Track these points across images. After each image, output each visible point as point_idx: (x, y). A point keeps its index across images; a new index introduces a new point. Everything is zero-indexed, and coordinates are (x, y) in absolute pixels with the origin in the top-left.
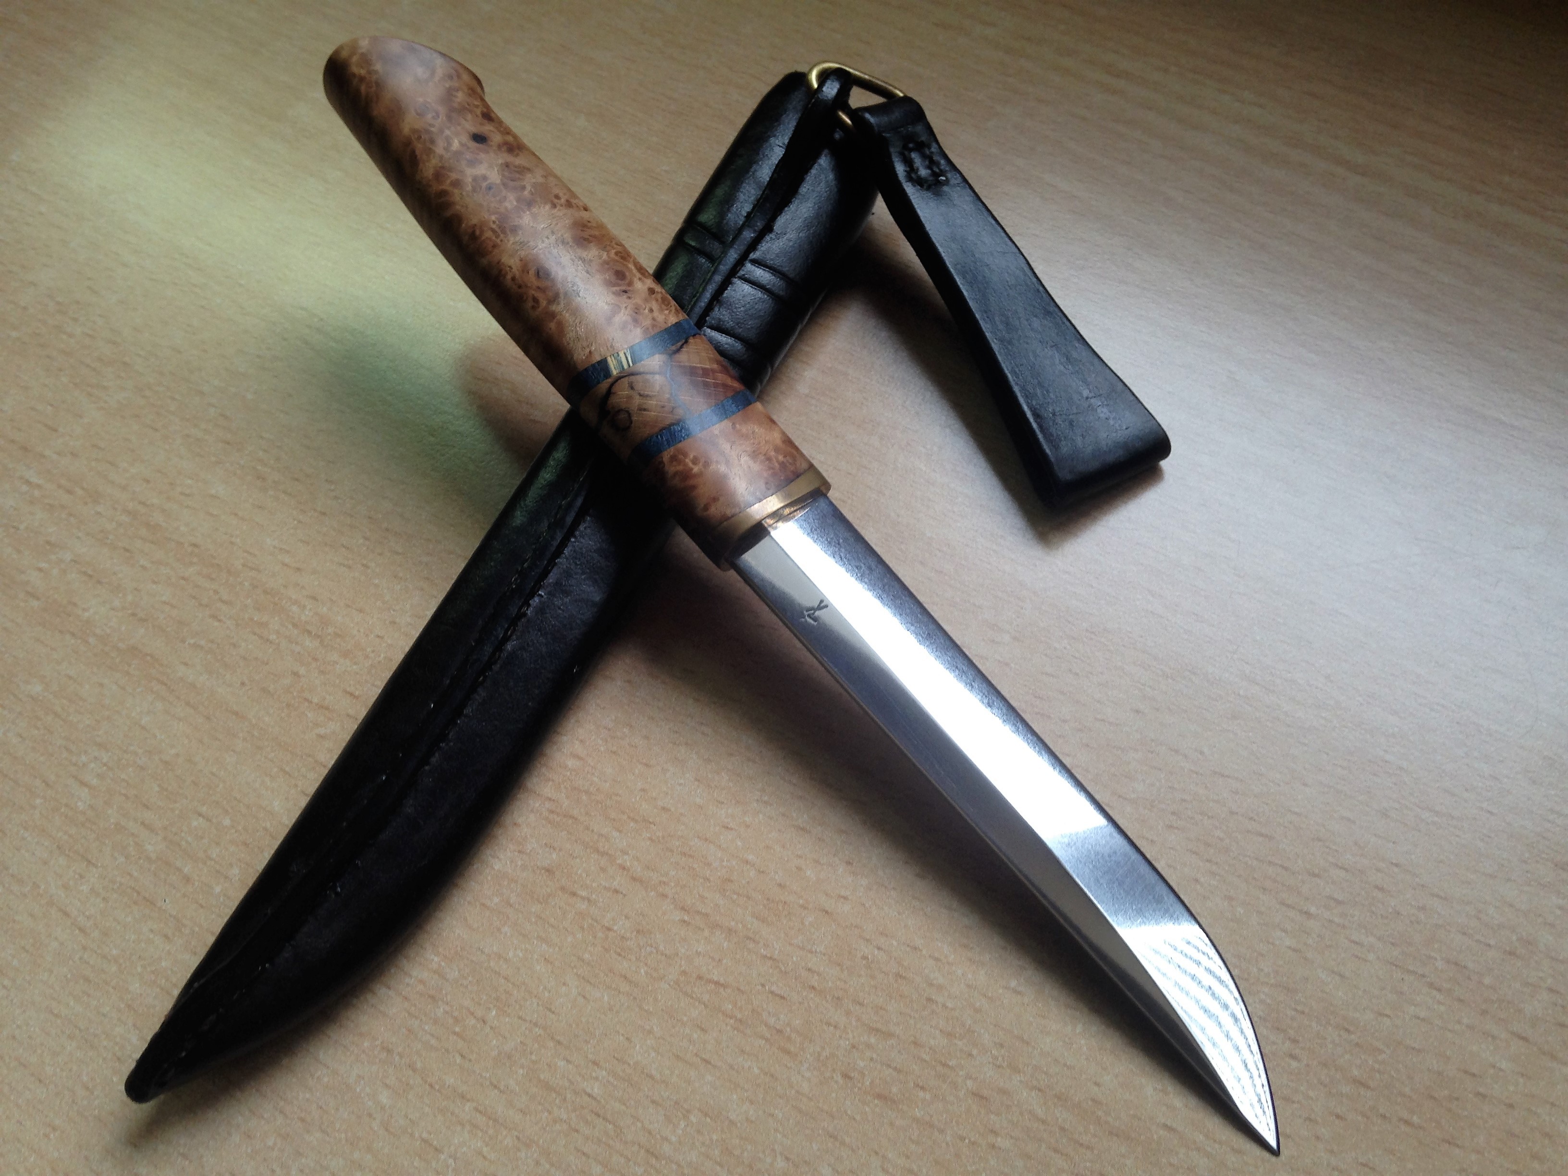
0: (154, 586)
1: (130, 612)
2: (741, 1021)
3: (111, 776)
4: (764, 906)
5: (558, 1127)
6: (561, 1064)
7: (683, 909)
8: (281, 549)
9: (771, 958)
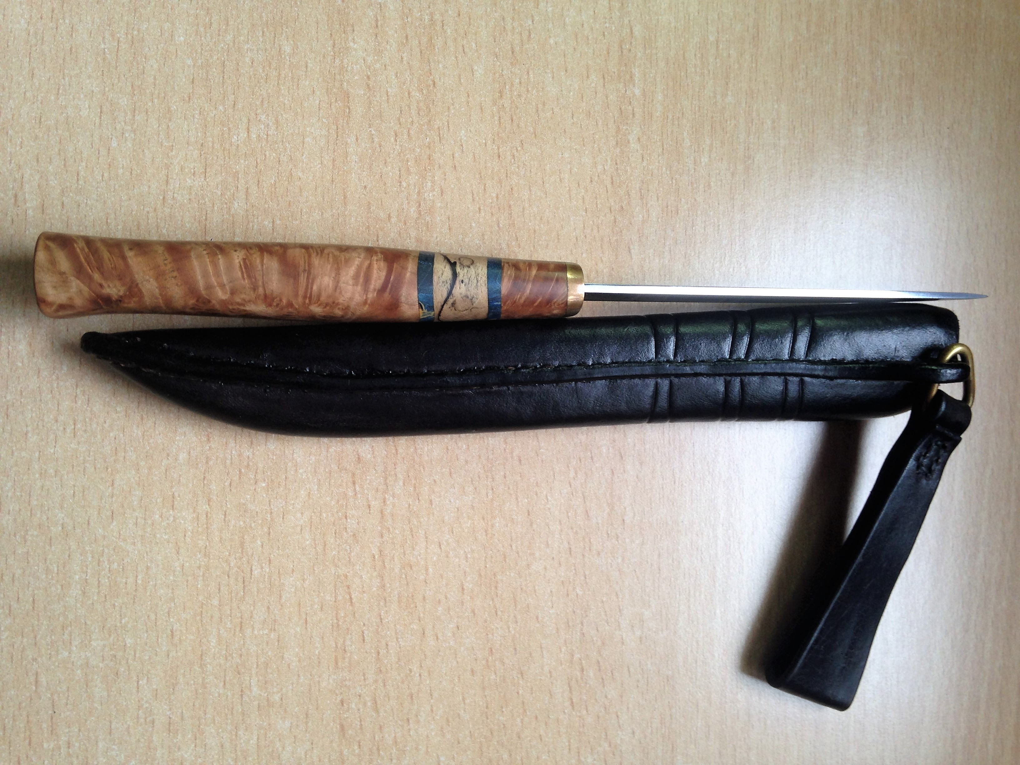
0: (394, 77)
1: (369, 73)
2: (338, 625)
3: (263, 145)
4: (408, 596)
5: (224, 565)
6: (259, 543)
7: (380, 551)
8: (462, 146)
9: (381, 619)
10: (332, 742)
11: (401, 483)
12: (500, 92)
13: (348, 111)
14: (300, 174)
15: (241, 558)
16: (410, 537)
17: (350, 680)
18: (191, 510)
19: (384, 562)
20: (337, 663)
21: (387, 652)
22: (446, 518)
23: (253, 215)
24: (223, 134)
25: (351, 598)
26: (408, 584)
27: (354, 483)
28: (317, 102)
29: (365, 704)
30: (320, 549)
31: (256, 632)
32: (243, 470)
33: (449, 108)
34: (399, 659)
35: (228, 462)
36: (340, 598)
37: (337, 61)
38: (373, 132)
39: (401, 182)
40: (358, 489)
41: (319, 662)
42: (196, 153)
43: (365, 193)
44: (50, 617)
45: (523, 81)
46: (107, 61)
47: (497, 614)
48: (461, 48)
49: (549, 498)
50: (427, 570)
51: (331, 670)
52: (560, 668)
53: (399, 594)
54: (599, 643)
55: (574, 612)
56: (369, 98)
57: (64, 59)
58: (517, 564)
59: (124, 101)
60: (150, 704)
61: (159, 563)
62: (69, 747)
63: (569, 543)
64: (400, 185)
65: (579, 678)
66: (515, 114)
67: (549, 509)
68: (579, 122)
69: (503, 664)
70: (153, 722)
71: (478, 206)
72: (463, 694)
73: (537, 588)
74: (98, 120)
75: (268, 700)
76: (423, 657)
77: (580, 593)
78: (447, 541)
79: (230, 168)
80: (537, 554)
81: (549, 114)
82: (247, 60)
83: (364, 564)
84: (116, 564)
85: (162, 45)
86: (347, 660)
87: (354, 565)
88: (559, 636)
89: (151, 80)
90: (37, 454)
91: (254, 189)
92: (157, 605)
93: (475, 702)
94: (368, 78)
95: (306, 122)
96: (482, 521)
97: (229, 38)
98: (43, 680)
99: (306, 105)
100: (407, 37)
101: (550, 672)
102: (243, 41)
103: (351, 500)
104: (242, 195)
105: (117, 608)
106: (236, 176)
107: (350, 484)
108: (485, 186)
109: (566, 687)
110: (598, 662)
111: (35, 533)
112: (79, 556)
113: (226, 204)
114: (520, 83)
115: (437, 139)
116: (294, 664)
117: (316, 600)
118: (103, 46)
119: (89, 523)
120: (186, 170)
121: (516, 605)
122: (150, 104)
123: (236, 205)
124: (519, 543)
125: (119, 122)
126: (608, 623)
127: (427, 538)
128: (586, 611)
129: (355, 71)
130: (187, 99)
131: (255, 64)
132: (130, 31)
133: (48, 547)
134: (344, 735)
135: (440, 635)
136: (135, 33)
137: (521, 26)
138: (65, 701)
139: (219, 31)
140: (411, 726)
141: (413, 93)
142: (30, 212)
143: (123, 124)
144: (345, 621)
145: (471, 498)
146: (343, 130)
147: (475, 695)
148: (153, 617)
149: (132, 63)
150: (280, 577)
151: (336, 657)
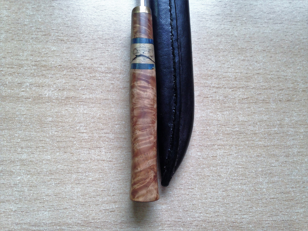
0: (59, 80)
2: (255, 102)
3: (88, 128)
4: (246, 79)
5: (235, 140)
6: (228, 129)
8: (83, 56)
9: (253, 88)
10: (292, 104)
11: (207, 81)
12: (61, 41)
13: (73, 98)
14: (98, 115)
15: (233, 134)
16: (226, 78)
17: (273, 98)
18: (217, 151)
19: (234, 87)
20: (267, 103)
21: (264, 86)
22: (219, 65)
23: (114, 131)
24: (85, 142)
25: (246, 98)
26: (242, 79)
27: (207, 97)
28: (70, 108)
29: (281, 93)
30: (230, 109)
31: (257, 129)
32: (203, 134)
33: (69, 60)
34: (266, 82)
35: (201, 139)
36: (246, 102)
37: (54, 101)
38: (80, 89)
39: (99, 79)
40: (209, 96)
41: (267, 108)
42: (93, 151)
43: (104, 92)
44: (253, 195)
45: (56, 32)
46: (59, 183)
47: (252, 48)
48: (45, 55)
49: (212, 28)
50: (237, 72)
51: (269, 104)
52: (270, 27)
53: (245, 82)
54: (261, 12)
55: (251, 21)
56: (67, 90)
57: (59, 198)
58: (235, 41)
59: (74, 176)
60: (280, 163)
61: (235, 160)
62: (293, 188)
63: (228, 22)
64: (100, 80)
65: (273, 20)
66: (70, 35)
67: (216, 28)
68: (71, 11)
69: (268, 46)
70: (285, 161)
71: (106, 51)
72: (278, 61)
73: (243, 34)
74: (82, 185)
75: (279, 125)
76: (266, 74)
77: (245, 19)
78: (227, 65)
79: (97, 139)
80: (232, 33)
81: (69, 22)
82: (56, 133)
83: (235, 94)
84: (235, 174)
85: (52, 163)
86: (266, 99)
87: (235, 97)
88: (259, 27)
89: (66, 167)
90: (200, 201)
91: (105, 131)
92: (248, 161)
93: (280, 56)
94: (60, 90)
95: (78, 113)
96: (220, 53)
97: (47, 140)
98: (272, 196)
99: (72, 113)
100: (42, 75)
101: (271, 30)
102: (48, 135)
103: (213, 98)
104: (107, 135)
105: (250, 174)
106: (100, 137)
107: (208, 99)
108: (98, 48)
109: (276, 25)
110: (268, 13)
111: (226, 200)
112: (233, 186)
113: (111, 140)
114: (57, 33)
115: (81, 65)
116: (268, 117)
117: (247, 110)
118: (53, 184)
119: (222, 183)
120: (99, 154)
121: (249, 42)
122: (75, 167)
123: (111, 137)
124: (228, 40)
125: (82, 177)
126: (255, 9)
127: (226, 72)
128: (251, 17)
129: (57, 95)
130: (72, 154)
131: (57, 131)
132: (47, 175)
133: (230, 196)
134: (290, 100)
135: (259, 68)
136: (48, 173)
137: (35, 31)
138: (279, 189)
139: (45, 143)
140: (288, 78)
141: (64, 74)
142: (117, 206)
143: (83, 176)
144: (254, 100)
145: (212, 57)
146: (80, 99)
147: (278, 56)
148: (252, 162)
149: (60, 174)
150: (239, 122)
151: (265, 103)
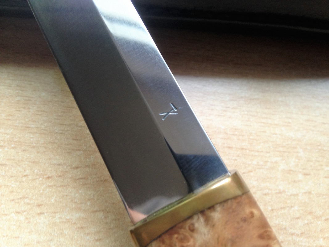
126: (292, 207)
